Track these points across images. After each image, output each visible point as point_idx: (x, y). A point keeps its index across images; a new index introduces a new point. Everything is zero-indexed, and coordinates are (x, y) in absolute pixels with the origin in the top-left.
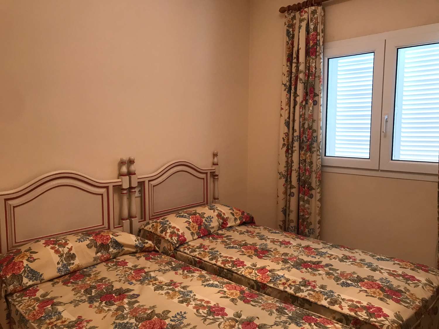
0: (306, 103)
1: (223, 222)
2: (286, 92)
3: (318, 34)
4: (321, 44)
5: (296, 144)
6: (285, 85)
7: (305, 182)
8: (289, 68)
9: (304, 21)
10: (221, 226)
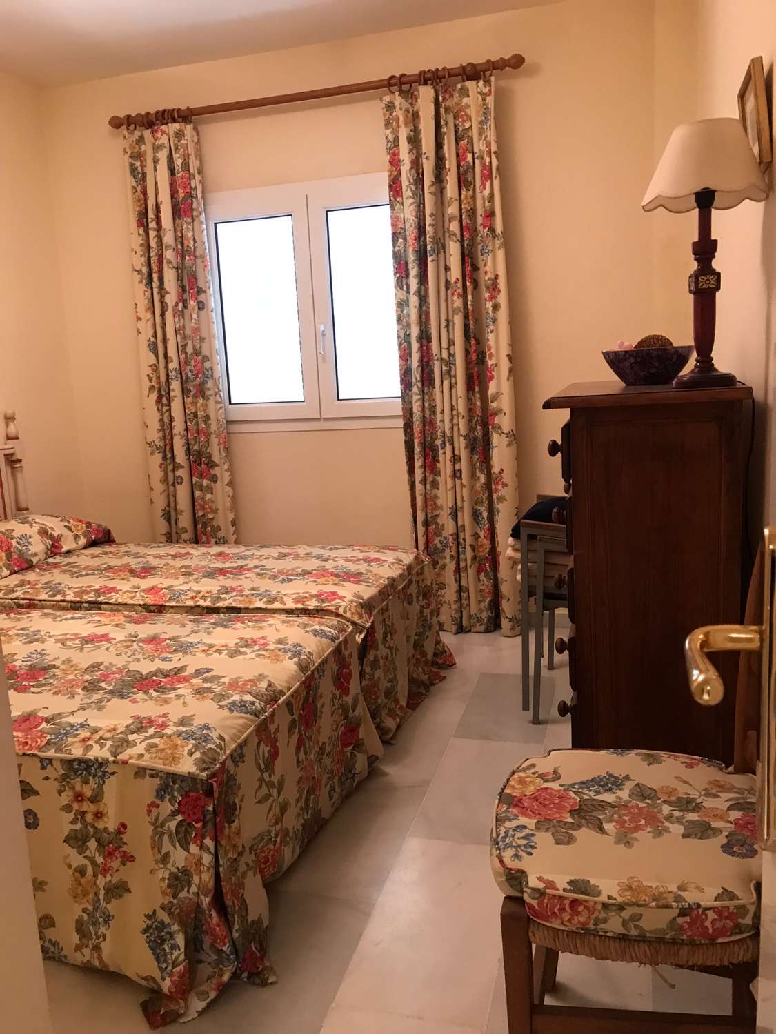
0: (185, 307)
1: (52, 544)
2: (142, 287)
3: (191, 177)
4: (200, 195)
5: (175, 385)
6: (139, 272)
7: (200, 454)
8: (143, 240)
9: (162, 150)
10: (49, 552)
